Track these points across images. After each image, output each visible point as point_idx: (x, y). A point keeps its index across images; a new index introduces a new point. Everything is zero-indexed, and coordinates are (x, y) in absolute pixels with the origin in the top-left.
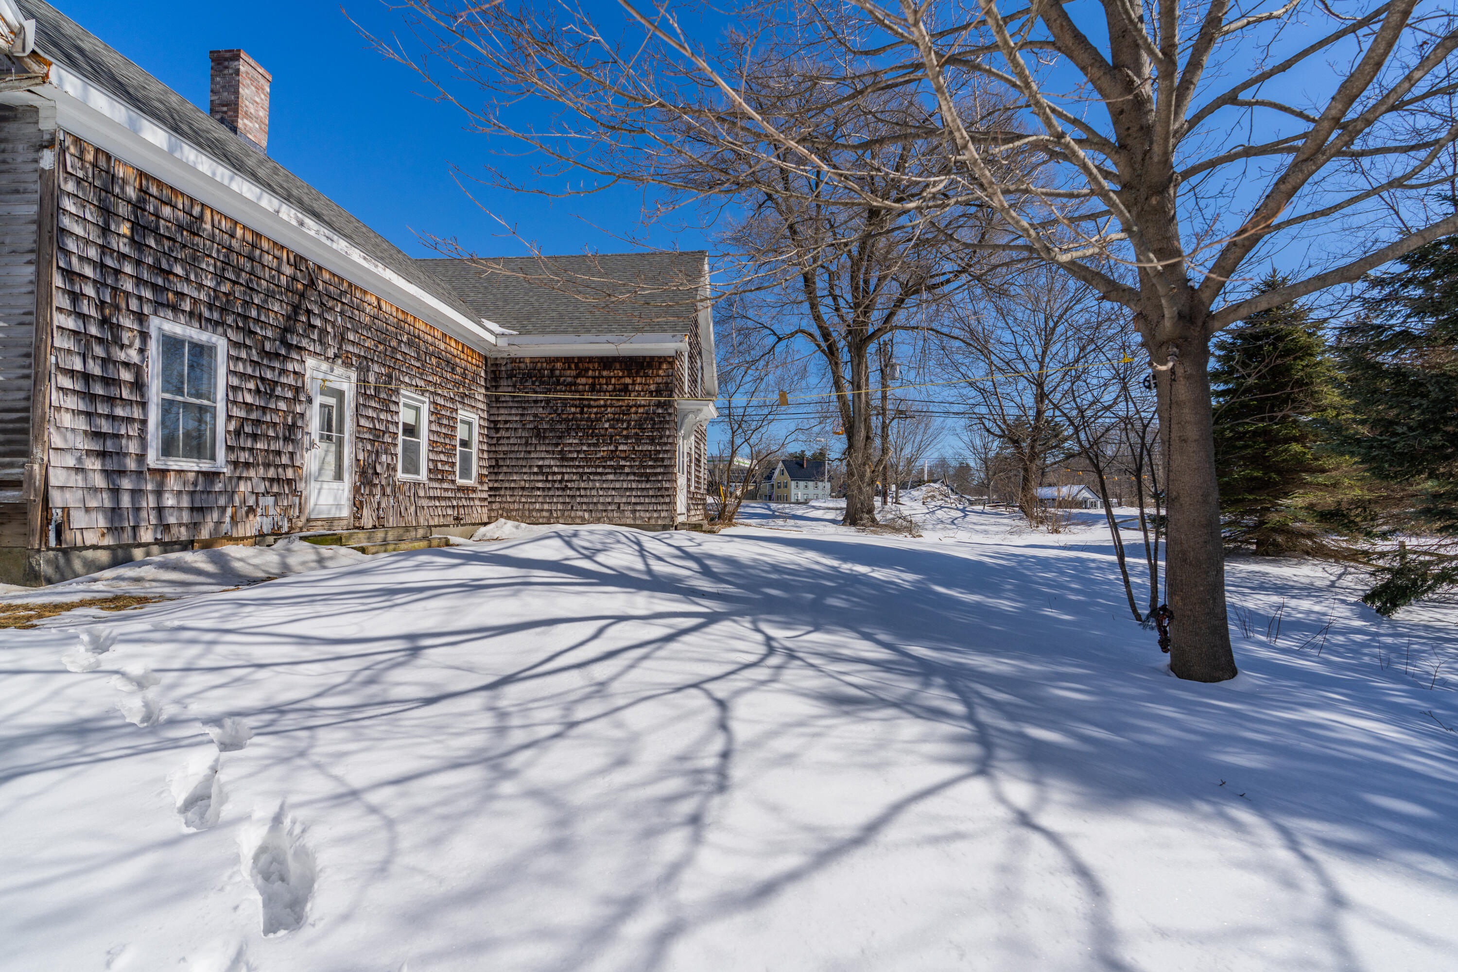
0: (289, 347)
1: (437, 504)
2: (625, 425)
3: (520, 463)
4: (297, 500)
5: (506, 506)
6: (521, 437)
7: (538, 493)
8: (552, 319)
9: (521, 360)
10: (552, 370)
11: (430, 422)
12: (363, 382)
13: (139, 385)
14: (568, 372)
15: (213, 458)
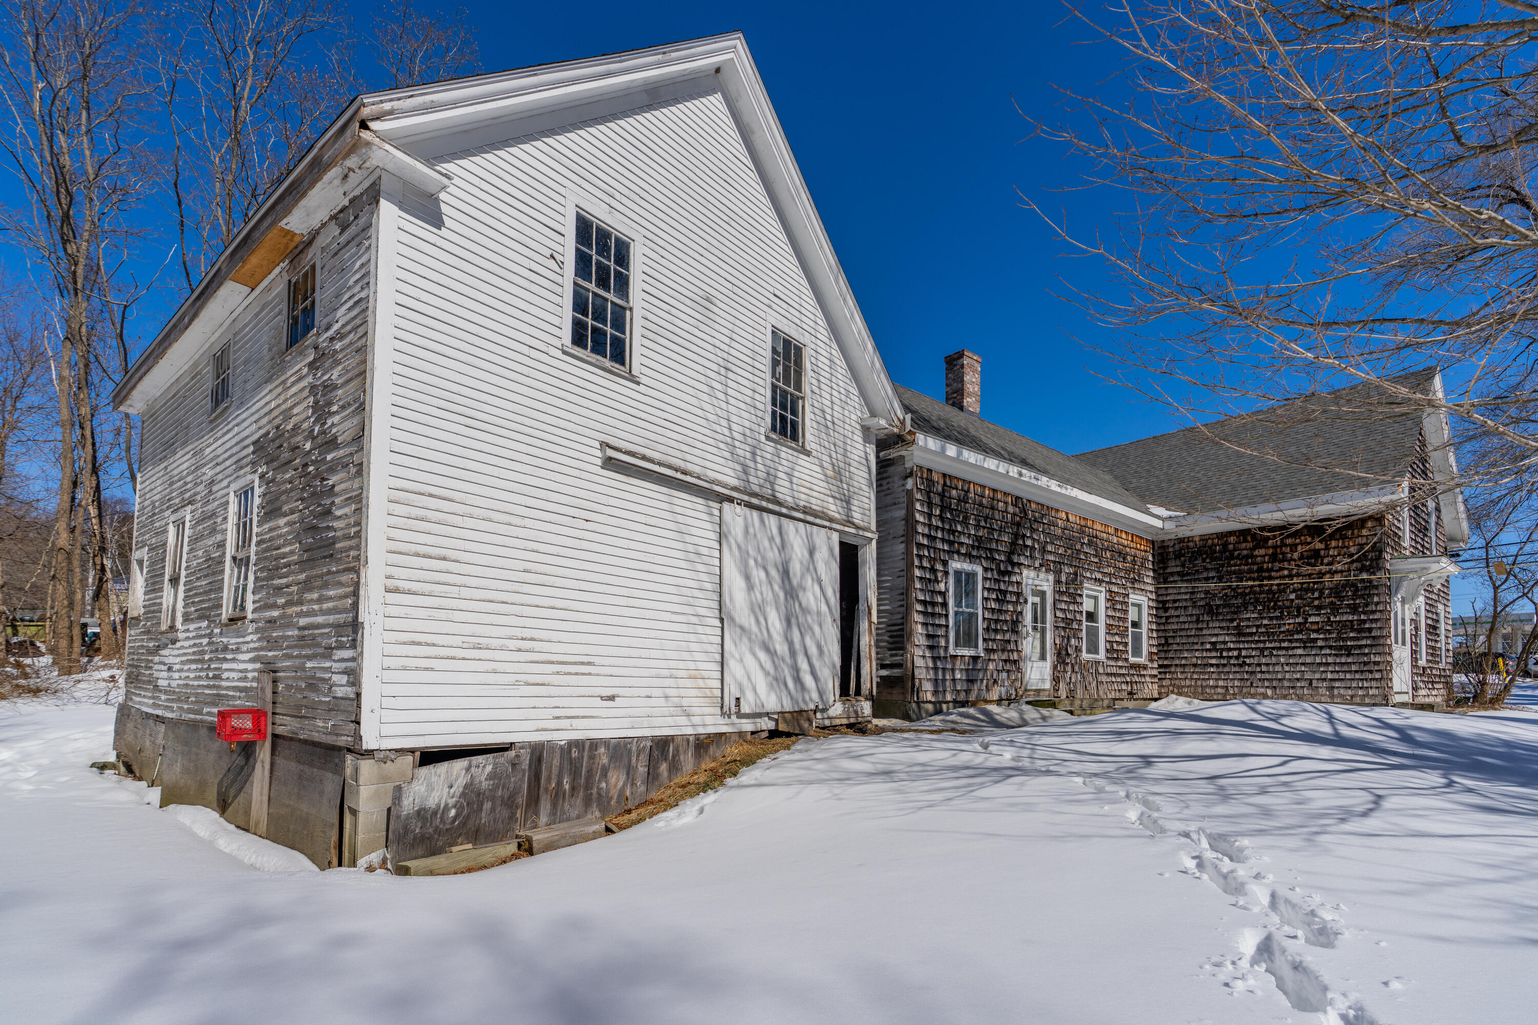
0: (1014, 564)
1: (1114, 680)
2: (1316, 595)
3: (1191, 640)
4: (1019, 675)
5: (1177, 682)
6: (1191, 615)
7: (1212, 670)
8: (1223, 493)
9: (1189, 539)
10: (1225, 545)
11: (1107, 608)
12: (1058, 582)
13: (945, 605)
14: (1244, 545)
15: (976, 647)
